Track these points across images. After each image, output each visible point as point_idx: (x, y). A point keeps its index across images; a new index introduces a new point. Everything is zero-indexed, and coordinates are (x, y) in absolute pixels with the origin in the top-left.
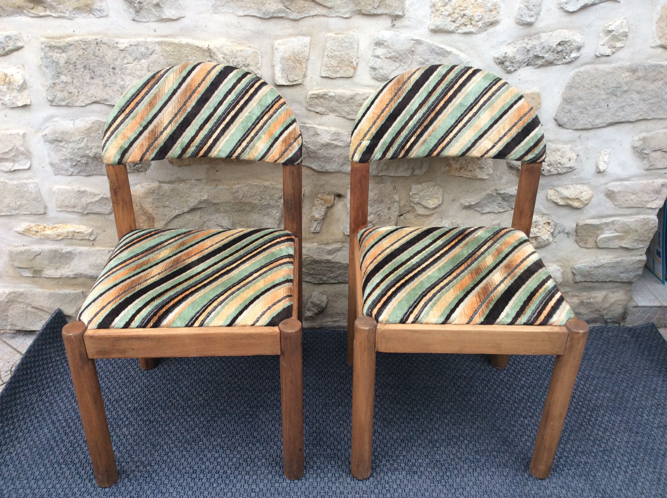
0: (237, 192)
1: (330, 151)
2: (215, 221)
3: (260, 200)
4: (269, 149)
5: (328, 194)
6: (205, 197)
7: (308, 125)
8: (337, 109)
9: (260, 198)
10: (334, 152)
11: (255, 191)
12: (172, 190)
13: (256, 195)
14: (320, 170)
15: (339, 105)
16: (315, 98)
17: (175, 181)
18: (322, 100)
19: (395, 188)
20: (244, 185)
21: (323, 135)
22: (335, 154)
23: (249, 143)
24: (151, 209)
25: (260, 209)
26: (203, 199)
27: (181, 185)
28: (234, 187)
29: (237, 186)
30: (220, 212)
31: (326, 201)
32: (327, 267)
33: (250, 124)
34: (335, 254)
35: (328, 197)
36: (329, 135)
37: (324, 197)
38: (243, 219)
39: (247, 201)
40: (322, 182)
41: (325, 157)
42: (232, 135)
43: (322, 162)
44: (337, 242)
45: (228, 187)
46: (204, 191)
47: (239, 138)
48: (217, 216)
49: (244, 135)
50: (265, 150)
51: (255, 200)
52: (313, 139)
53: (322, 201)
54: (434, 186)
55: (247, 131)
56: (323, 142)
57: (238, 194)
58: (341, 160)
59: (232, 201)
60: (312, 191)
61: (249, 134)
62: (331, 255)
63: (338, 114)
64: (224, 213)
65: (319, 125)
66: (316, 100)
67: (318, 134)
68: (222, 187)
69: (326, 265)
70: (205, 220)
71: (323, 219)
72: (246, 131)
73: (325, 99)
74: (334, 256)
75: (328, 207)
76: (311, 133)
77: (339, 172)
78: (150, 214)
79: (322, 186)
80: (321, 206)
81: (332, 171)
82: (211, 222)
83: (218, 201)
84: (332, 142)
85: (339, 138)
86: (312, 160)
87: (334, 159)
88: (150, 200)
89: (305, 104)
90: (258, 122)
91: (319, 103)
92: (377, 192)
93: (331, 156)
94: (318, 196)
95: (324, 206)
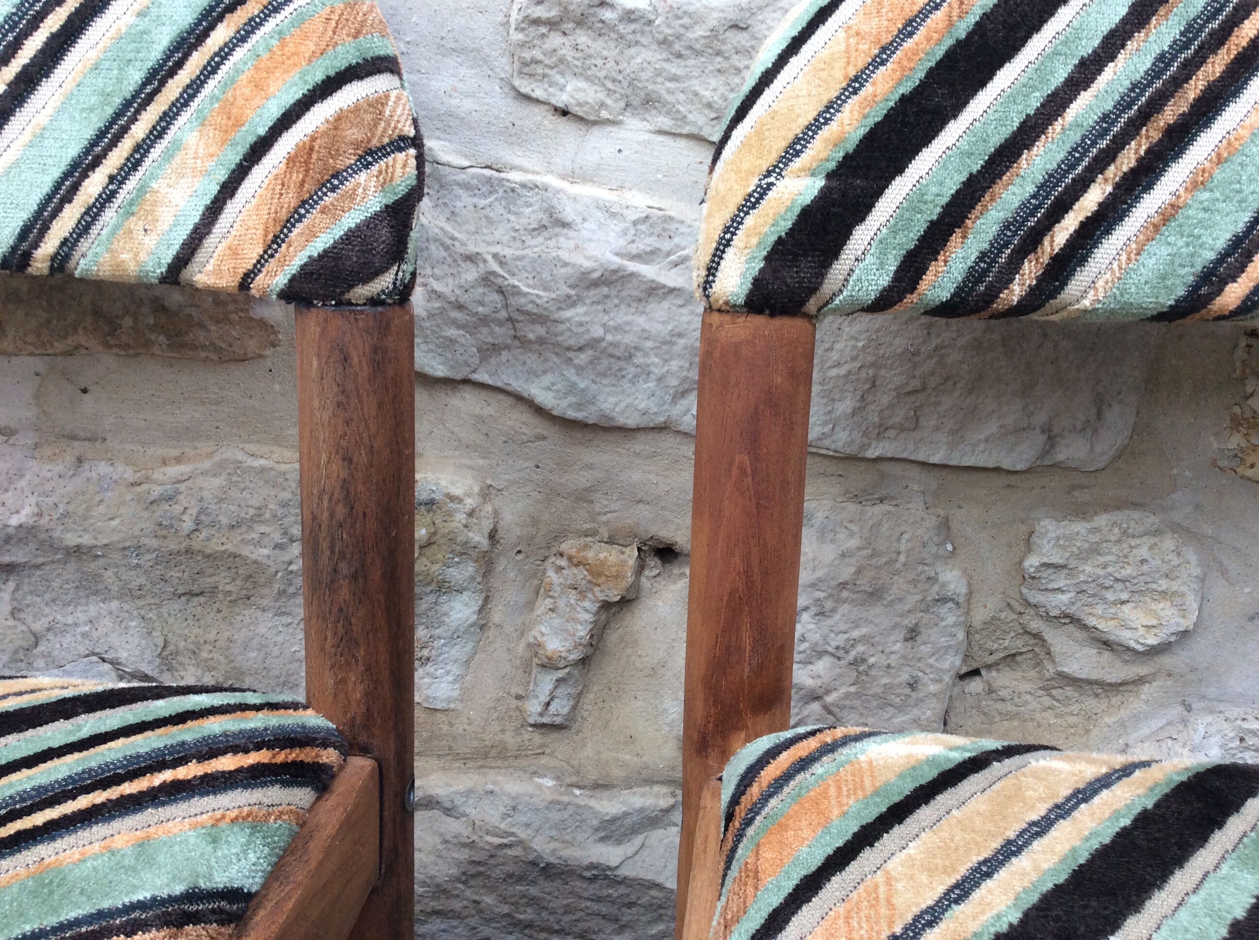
0: (169, 498)
1: (622, 316)
2: (85, 635)
3: (278, 546)
4: (214, 210)
5: (611, 541)
6: (24, 516)
7: (515, 176)
8: (661, 88)
9: (277, 537)
10: (641, 321)
11: (256, 502)
13: (257, 519)
14: (571, 414)
15: (674, 68)
16: (553, 24)
18: (583, 38)
19: (945, 526)
20: (207, 465)
21: (587, 229)
22: (646, 335)
23: (117, 180)
25: (282, 593)
26: (14, 521)
28: (157, 475)
29: (174, 471)
30: (105, 595)
31: (597, 572)
32: (599, 900)
33: (135, 76)
34: (638, 840)
35: (610, 556)
36: (616, 226)
37: (590, 554)
38: (211, 637)
39: (215, 546)
40: (581, 479)
41: (593, 344)
42: (40, 136)
43: (580, 369)
44: (650, 782)
45: (129, 474)
46: (23, 483)
47: (73, 151)
48: (93, 610)
49: (101, 134)
50: (195, 217)
51: (258, 544)
52: (537, 245)
53: (580, 574)
54: (1157, 533)
55: (118, 115)
56: (587, 264)
57: (177, 509)
58: (674, 365)
59: (154, 543)
60: (535, 522)
61: (124, 130)
62: (619, 842)
63: (665, 122)
64: (120, 597)
65: (572, 177)
66: (555, 40)
67: (565, 225)
68: (103, 468)
69: (592, 890)
70: (39, 626)
71: (584, 661)
72: (109, 111)
73: (603, 30)
74: (628, 848)
75: (606, 606)
76: (531, 215)
77: (662, 428)
79: (583, 496)
80: (573, 596)
81: (631, 421)
82: (67, 640)
83: (86, 540)
84: (633, 266)
85: (666, 245)
86: (531, 359)
87: (639, 359)
89: (503, 65)
90: (180, 65)
91: (568, 53)
92: (853, 543)
93: (628, 339)
94: (564, 547)
95: (590, 595)
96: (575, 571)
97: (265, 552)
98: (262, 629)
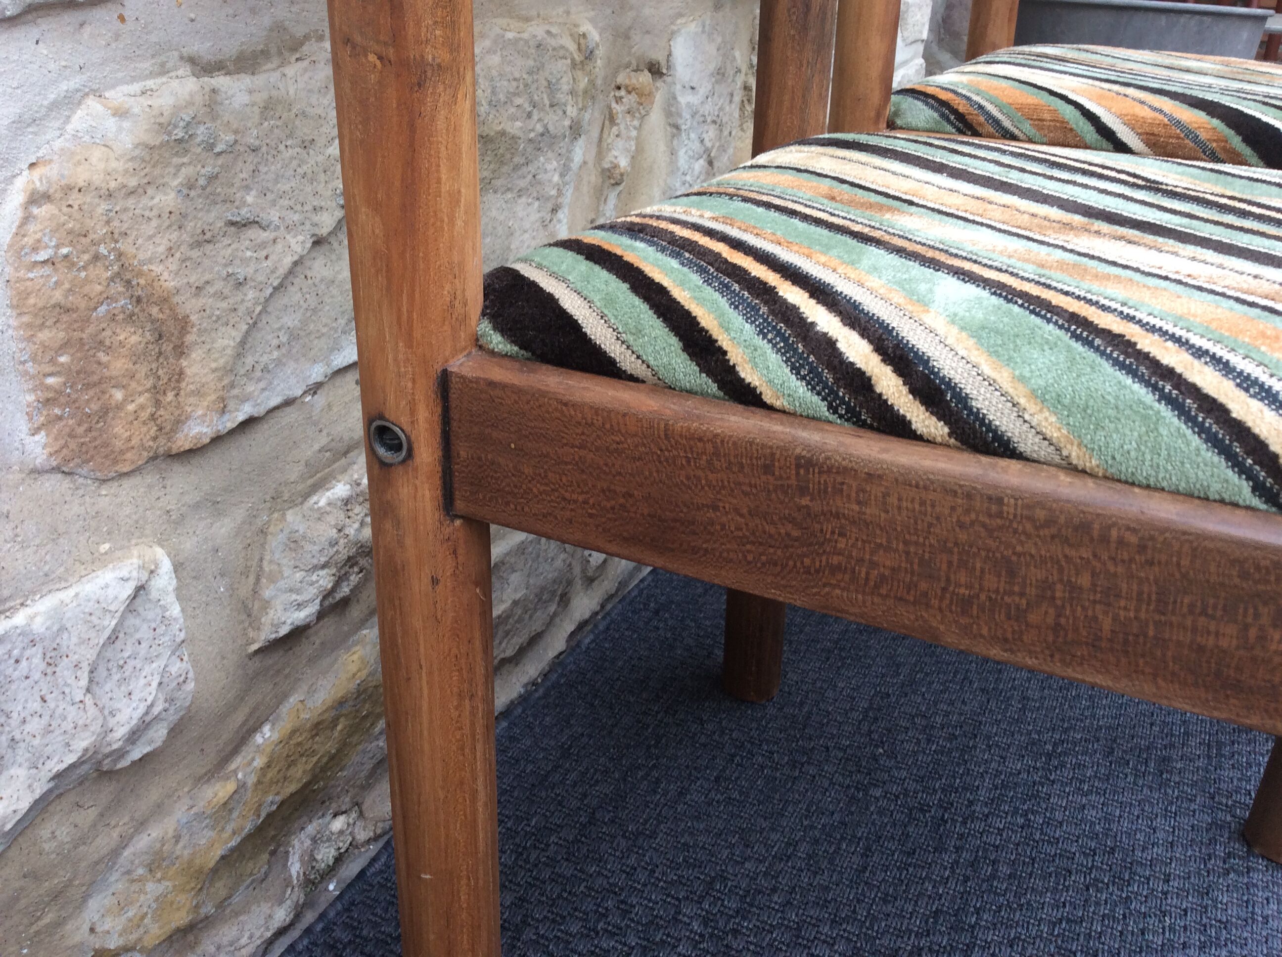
5: (636, 69)
12: (268, 108)
17: (265, 54)
24: (173, 264)
27: (291, 71)
31: (641, 94)
35: (643, 79)
37: (634, 81)
40: (628, 19)
60: (609, 62)
78: (164, 301)
79: (627, 35)
88: (167, 199)
94: (621, 79)
95: (637, 115)
96: (630, 97)
97: (518, 124)
98: (494, 213)
